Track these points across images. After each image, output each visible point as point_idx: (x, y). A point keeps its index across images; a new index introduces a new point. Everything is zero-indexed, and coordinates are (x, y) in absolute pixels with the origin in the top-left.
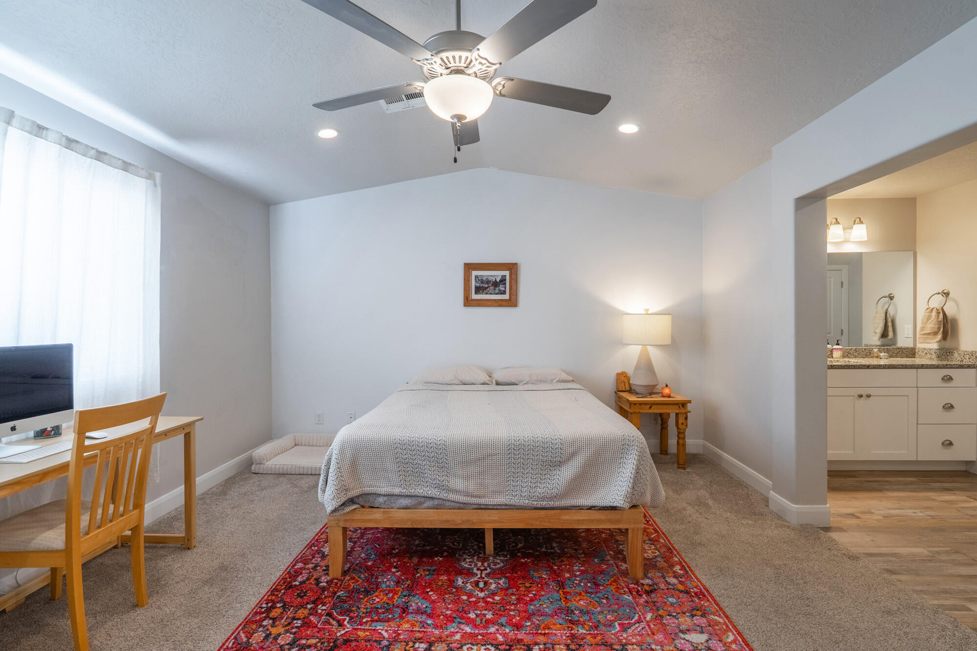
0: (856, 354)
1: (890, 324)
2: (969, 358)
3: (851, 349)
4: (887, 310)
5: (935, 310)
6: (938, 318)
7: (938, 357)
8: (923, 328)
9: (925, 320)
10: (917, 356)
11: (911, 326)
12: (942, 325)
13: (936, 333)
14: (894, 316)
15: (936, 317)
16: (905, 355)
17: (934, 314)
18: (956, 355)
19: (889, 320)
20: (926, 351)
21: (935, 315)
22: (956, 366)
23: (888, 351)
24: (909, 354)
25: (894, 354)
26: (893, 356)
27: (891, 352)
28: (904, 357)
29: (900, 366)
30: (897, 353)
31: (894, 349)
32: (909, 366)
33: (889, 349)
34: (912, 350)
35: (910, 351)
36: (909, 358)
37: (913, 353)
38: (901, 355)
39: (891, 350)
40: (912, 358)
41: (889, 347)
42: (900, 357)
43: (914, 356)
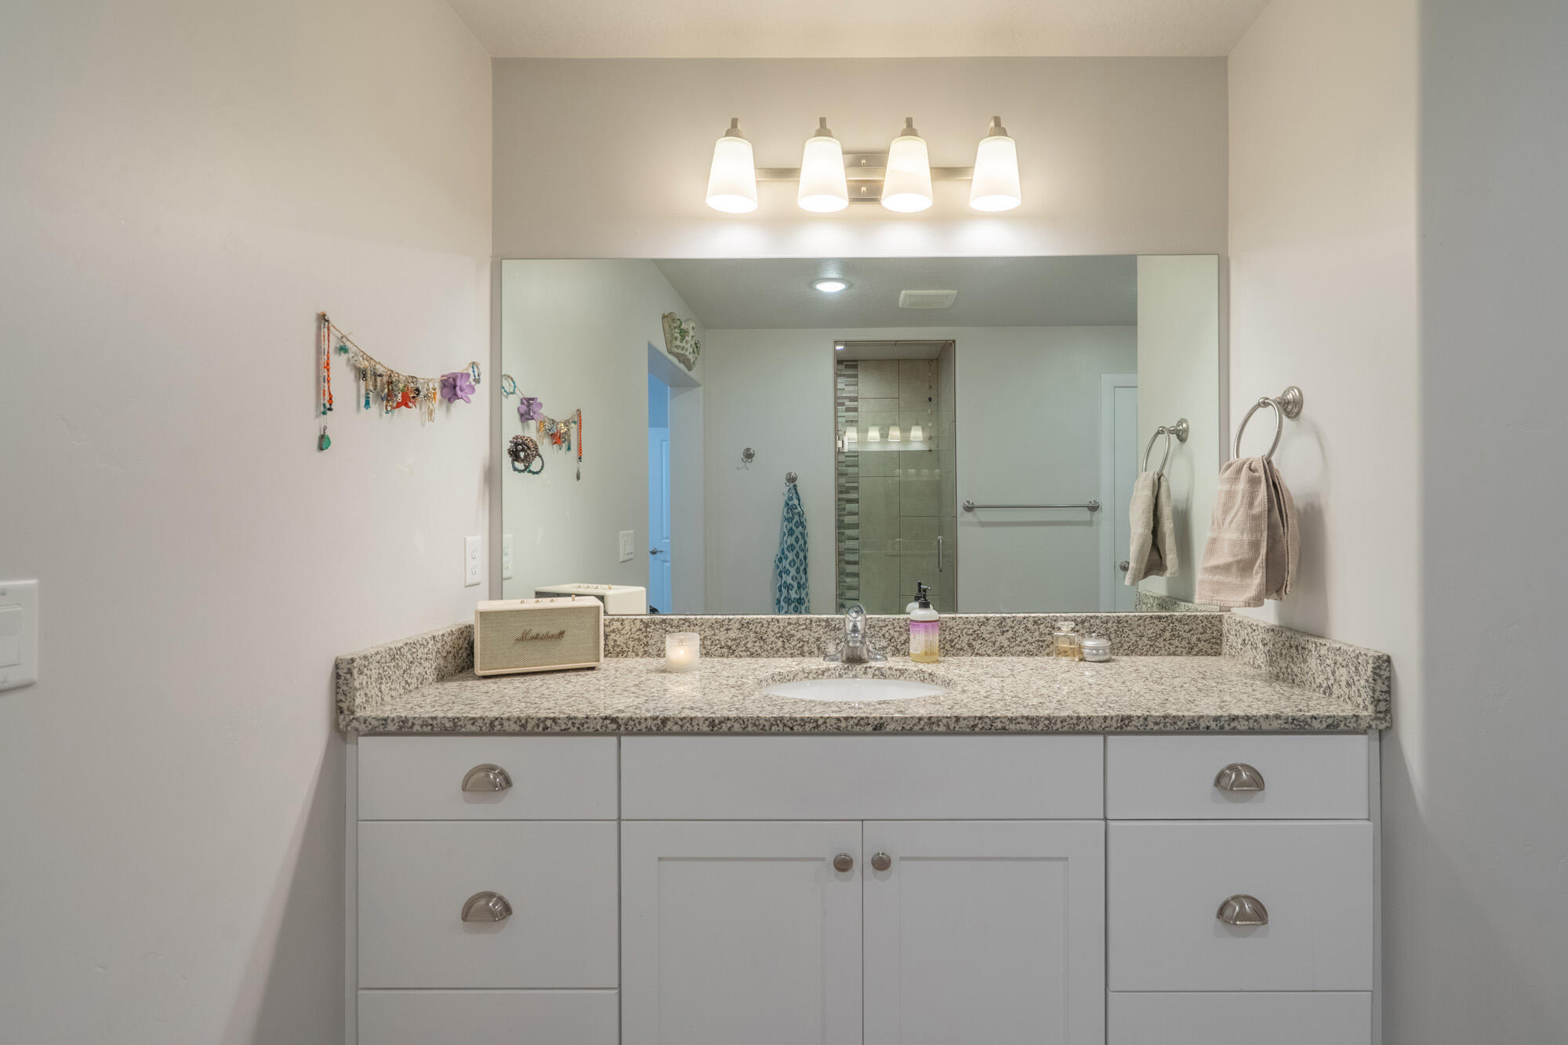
0: (1003, 640)
3: (984, 623)
4: (1160, 474)
5: (1246, 471)
6: (1251, 504)
8: (1211, 546)
9: (1219, 512)
10: (1225, 649)
12: (1265, 534)
15: (1250, 501)
16: (1184, 643)
17: (1244, 486)
18: (1313, 663)
21: (1244, 491)
22: (1276, 724)
23: (1121, 630)
24: (1199, 640)
25: (1145, 639)
26: (1141, 650)
27: (1131, 630)
28: (1179, 650)
29: (1022, 723)
30: (1154, 634)
31: (1145, 620)
32: (1065, 724)
33: (1127, 621)
34: (1210, 626)
35: (1201, 630)
36: (1196, 655)
37: (1213, 638)
38: (1170, 644)
39: (1131, 624)
40: (1208, 655)
41: (1124, 614)
42: (1166, 650)
43: (1217, 647)
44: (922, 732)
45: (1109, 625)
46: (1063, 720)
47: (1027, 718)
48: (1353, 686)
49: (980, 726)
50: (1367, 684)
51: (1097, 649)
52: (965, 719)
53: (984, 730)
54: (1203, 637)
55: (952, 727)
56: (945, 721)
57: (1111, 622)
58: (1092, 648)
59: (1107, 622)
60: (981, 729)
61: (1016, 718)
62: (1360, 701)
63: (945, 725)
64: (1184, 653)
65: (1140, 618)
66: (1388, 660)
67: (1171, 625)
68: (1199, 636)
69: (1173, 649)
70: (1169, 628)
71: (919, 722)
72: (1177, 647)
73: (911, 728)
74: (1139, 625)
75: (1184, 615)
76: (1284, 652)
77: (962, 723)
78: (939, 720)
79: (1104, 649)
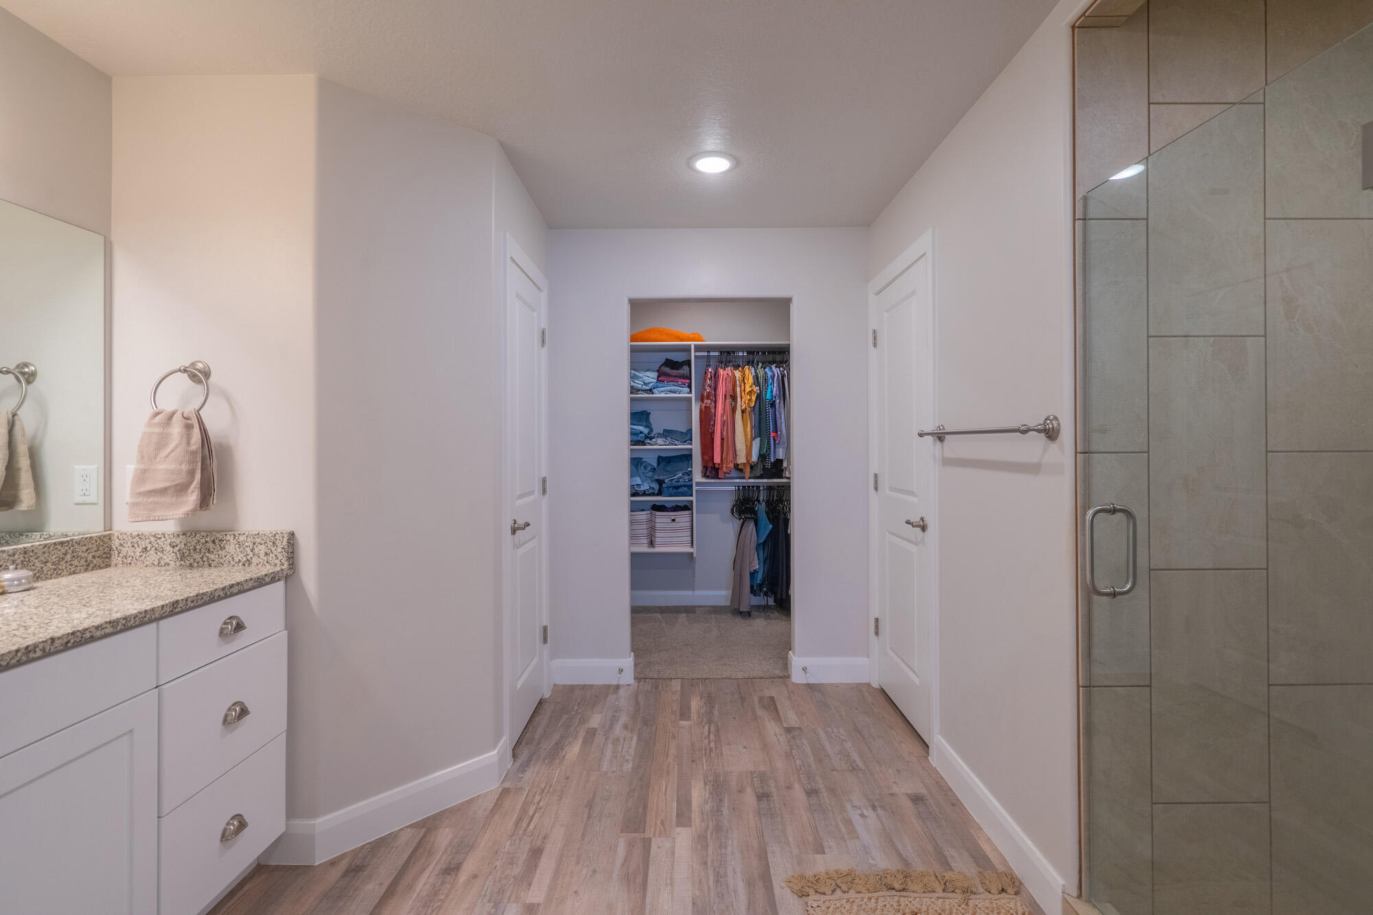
1: (24, 462)
2: (266, 554)
4: (14, 415)
5: (177, 417)
6: (188, 443)
7: (183, 557)
8: (142, 476)
9: (151, 450)
10: (115, 559)
11: (94, 469)
12: (199, 464)
13: (181, 489)
14: (34, 438)
15: (184, 441)
16: (82, 562)
17: (176, 429)
18: (231, 548)
19: (22, 449)
20: (143, 544)
22: (251, 584)
23: (27, 560)
24: (94, 557)
25: (49, 565)
26: (45, 575)
27: (37, 559)
28: (78, 568)
29: (106, 628)
30: (58, 559)
31: (49, 547)
32: (137, 619)
33: (33, 551)
34: (102, 544)
35: (96, 549)
36: (92, 570)
37: (105, 553)
38: (71, 565)
39: (36, 553)
40: (101, 568)
41: (30, 545)
42: (67, 571)
43: (108, 560)
44: (20, 664)
45: (16, 557)
46: (135, 616)
47: (110, 622)
48: (271, 555)
49: (72, 641)
50: (283, 550)
51: (19, 580)
52: (59, 638)
53: (75, 644)
54: (97, 554)
55: (47, 650)
56: (41, 646)
57: (18, 553)
58: (12, 580)
59: (14, 555)
60: (73, 643)
61: (102, 625)
62: (277, 562)
63: (41, 650)
64: (82, 570)
65: (45, 546)
66: (293, 534)
67: (72, 548)
68: (93, 554)
69: (73, 569)
70: (70, 551)
71: (16, 655)
72: (76, 566)
73: (8, 663)
74: (44, 553)
75: (82, 538)
76: (198, 547)
77: (57, 643)
78: (35, 646)
79: (27, 578)
